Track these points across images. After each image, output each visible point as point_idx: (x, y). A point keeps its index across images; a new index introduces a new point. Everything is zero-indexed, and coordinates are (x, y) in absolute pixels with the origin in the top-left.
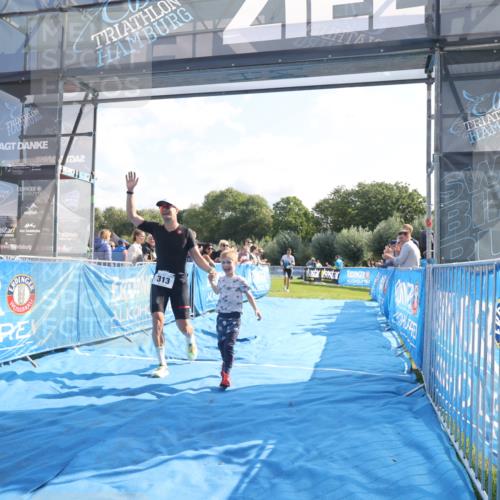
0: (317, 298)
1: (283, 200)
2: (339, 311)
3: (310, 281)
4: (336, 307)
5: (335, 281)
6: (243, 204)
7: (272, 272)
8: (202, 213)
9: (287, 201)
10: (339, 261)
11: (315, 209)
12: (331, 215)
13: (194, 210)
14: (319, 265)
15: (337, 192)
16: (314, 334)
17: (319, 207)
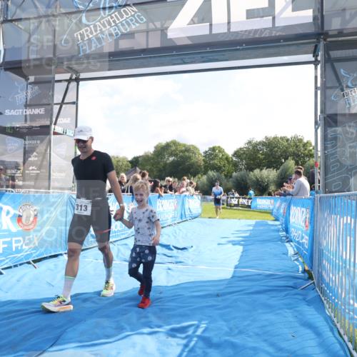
0: (236, 218)
1: (210, 149)
2: (251, 228)
3: (231, 206)
4: (250, 225)
5: (249, 207)
6: (182, 151)
7: (203, 200)
8: (153, 159)
9: (213, 149)
10: (251, 192)
11: (233, 155)
12: (245, 159)
13: (148, 156)
14: (237, 195)
15: (250, 142)
16: (234, 245)
17: (236, 154)
